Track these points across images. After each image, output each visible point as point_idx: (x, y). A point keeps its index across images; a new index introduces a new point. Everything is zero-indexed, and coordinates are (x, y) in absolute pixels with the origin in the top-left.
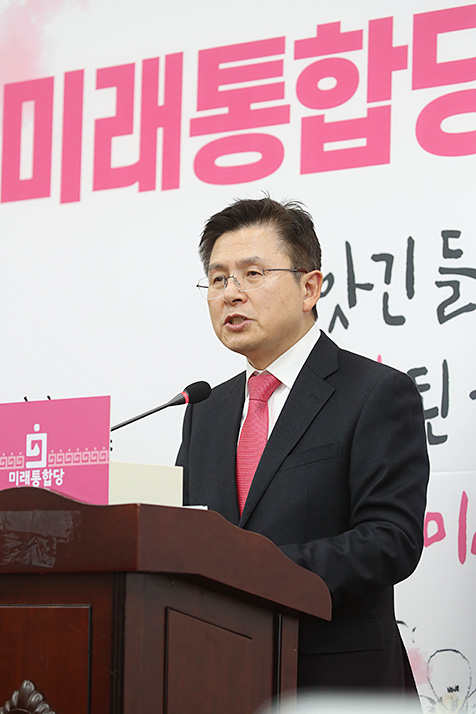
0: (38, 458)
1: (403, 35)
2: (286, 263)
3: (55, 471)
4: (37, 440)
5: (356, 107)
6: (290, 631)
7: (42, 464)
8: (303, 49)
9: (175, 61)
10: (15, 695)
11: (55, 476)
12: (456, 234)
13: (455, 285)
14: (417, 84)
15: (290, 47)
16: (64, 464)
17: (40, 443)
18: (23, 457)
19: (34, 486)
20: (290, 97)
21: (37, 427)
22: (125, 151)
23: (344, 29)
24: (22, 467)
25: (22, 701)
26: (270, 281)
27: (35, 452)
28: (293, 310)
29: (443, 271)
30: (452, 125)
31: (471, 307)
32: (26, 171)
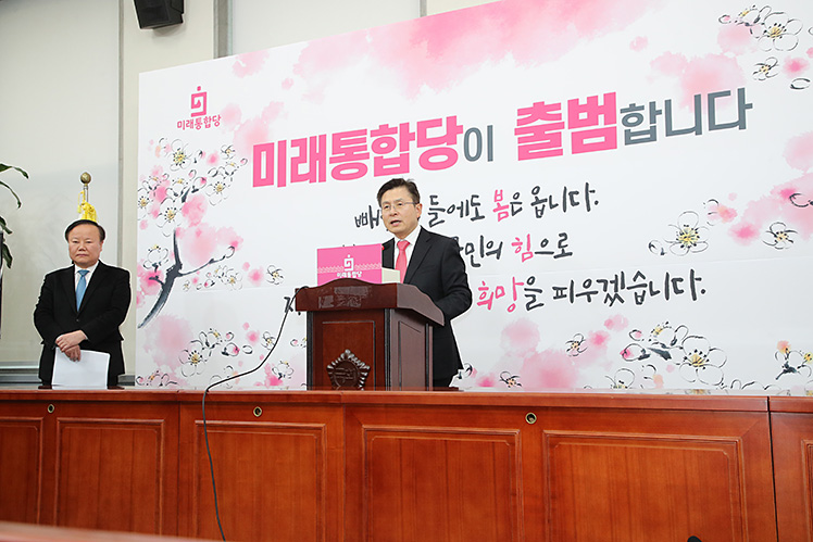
0: (350, 267)
1: (413, 129)
2: (411, 201)
3: (358, 272)
4: (349, 261)
5: (396, 153)
6: (431, 328)
7: (352, 269)
8: (373, 133)
9: (323, 138)
10: (342, 356)
11: (358, 274)
12: (436, 197)
13: (436, 214)
14: (419, 145)
15: (369, 133)
16: (362, 270)
18: (343, 267)
19: (348, 277)
20: (369, 150)
21: (349, 256)
22: (304, 169)
23: (390, 127)
24: (343, 271)
25: (346, 357)
26: (406, 208)
27: (349, 265)
28: (415, 218)
29: (431, 209)
30: (433, 159)
31: (443, 221)
32: (263, 176)
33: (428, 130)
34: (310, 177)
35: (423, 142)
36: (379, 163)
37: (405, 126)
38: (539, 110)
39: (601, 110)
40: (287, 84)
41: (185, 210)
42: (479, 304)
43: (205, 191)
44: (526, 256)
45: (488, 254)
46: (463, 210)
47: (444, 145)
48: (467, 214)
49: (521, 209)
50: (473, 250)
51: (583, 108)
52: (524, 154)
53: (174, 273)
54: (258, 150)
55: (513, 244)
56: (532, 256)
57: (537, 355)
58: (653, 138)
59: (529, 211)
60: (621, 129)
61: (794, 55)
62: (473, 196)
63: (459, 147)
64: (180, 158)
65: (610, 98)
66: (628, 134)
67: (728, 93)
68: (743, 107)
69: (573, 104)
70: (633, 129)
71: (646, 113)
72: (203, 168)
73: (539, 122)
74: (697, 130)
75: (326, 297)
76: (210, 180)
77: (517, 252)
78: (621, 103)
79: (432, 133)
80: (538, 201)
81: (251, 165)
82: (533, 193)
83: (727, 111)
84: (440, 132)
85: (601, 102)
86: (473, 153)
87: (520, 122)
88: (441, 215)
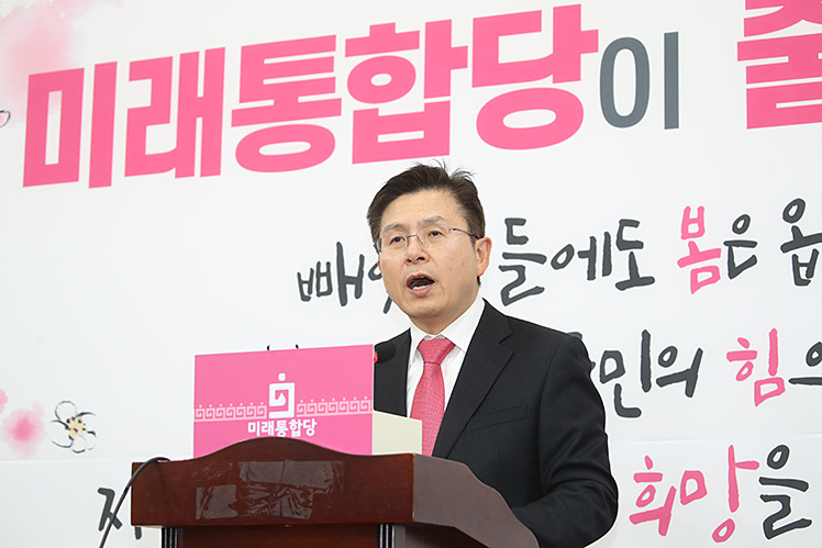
0: (285, 408)
1: (462, 37)
3: (305, 421)
4: (282, 390)
5: (414, 101)
7: (290, 413)
8: (353, 47)
9: (216, 57)
11: (305, 427)
12: (521, 222)
13: (521, 270)
14: (478, 81)
15: (341, 46)
16: (316, 414)
17: (286, 393)
18: (265, 407)
19: (279, 435)
20: (342, 91)
21: (282, 377)
22: (162, 139)
23: (398, 30)
24: (265, 417)
26: (450, 244)
27: (281, 401)
28: (471, 272)
29: (506, 256)
30: (515, 120)
31: (538, 290)
32: (52, 156)
33: (503, 40)
34: (178, 161)
35: (488, 71)
36: (367, 126)
37: (439, 31)
42: (636, 519)
44: (765, 389)
45: (663, 382)
46: (595, 259)
47: (547, 83)
48: (607, 270)
49: (752, 261)
50: (620, 371)
52: (762, 112)
54: (40, 86)
55: (732, 356)
56: (781, 390)
59: (774, 265)
62: (624, 223)
63: (586, 89)
73: (803, 29)
75: (217, 490)
77: (740, 377)
79: (512, 49)
80: (799, 240)
82: (786, 217)
84: (537, 46)
86: (624, 104)
87: (751, 26)
88: (535, 274)
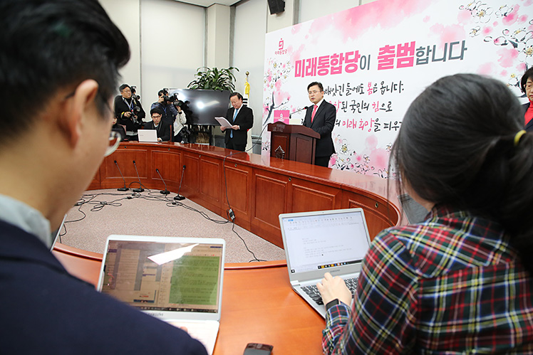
1: (344, 56)
2: (318, 90)
4: (281, 115)
5: (338, 66)
8: (332, 57)
9: (316, 58)
12: (349, 84)
13: (349, 91)
14: (346, 62)
15: (330, 57)
20: (330, 64)
22: (310, 71)
23: (337, 54)
25: (279, 148)
26: (317, 93)
28: (320, 97)
29: (347, 89)
30: (349, 68)
31: (350, 94)
32: (298, 73)
33: (349, 56)
34: (311, 74)
38: (387, 48)
39: (409, 49)
40: (307, 37)
41: (276, 85)
42: (360, 128)
43: (282, 78)
44: (376, 110)
45: (364, 108)
46: (357, 89)
47: (354, 63)
48: (359, 91)
49: (377, 90)
50: (359, 106)
51: (403, 48)
52: (380, 67)
53: (272, 107)
54: (297, 62)
55: (373, 105)
56: (378, 110)
57: (376, 149)
58: (427, 63)
59: (379, 91)
60: (416, 57)
61: (487, 25)
62: (361, 84)
63: (358, 64)
64: (275, 65)
65: (413, 43)
66: (418, 60)
67: (458, 43)
68: (464, 49)
69: (399, 45)
70: (420, 58)
71: (425, 51)
72: (281, 70)
73: (387, 54)
74: (444, 59)
76: (283, 74)
77: (373, 108)
78: (417, 47)
80: (383, 88)
81: (294, 68)
82: (381, 84)
83: (456, 51)
84: (353, 57)
85: (409, 46)
86: (363, 67)
87: (380, 54)
88: (351, 91)
